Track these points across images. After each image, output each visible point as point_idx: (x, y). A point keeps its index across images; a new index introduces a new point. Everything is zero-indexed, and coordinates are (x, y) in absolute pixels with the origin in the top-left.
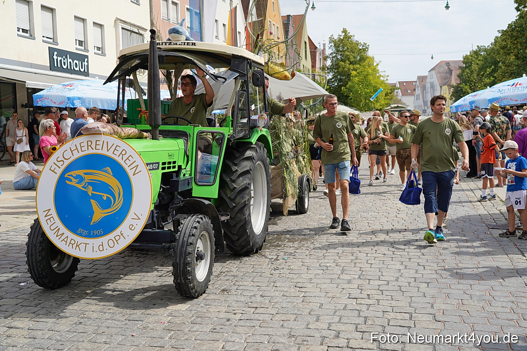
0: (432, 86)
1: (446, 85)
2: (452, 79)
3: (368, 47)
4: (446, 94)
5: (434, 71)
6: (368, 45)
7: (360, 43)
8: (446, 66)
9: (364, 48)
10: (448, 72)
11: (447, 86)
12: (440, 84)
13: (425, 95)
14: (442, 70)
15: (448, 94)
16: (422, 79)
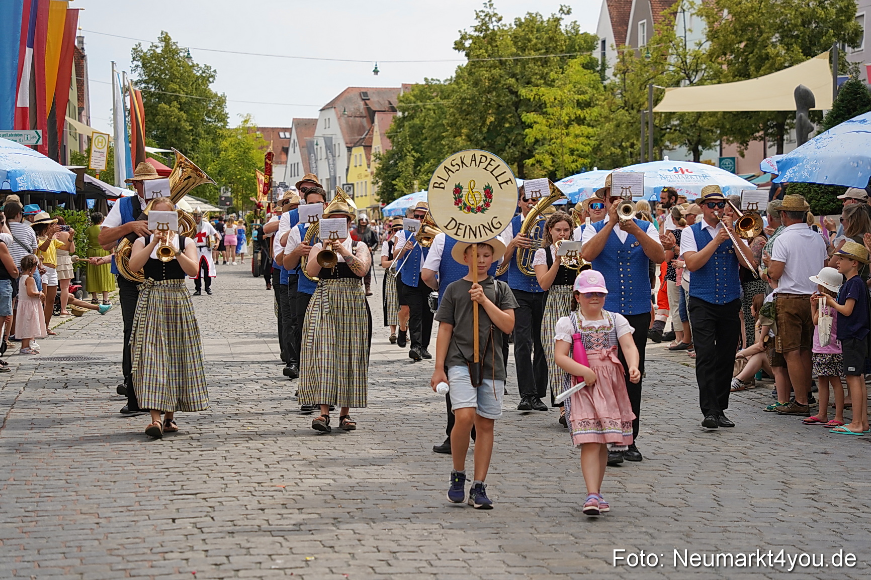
0: (330, 146)
1: (359, 146)
2: (375, 133)
3: (213, 74)
4: (360, 165)
5: (333, 109)
6: (215, 71)
7: (198, 65)
8: (360, 99)
9: (204, 75)
10: (364, 114)
11: (362, 148)
12: (347, 143)
13: (314, 165)
14: (351, 109)
15: (366, 168)
16: (305, 126)
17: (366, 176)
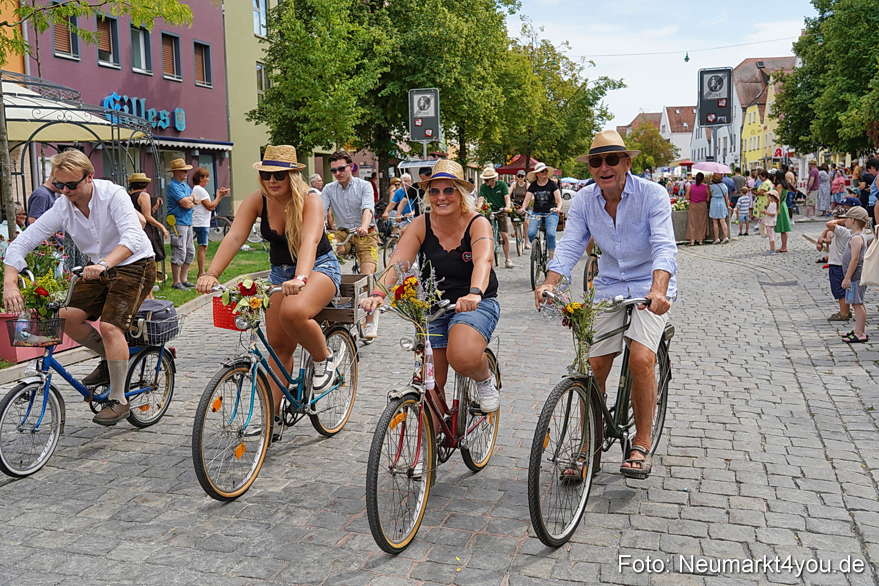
1: (754, 105)
2: (769, 93)
4: (754, 122)
8: (756, 67)
10: (759, 79)
12: (743, 105)
14: (748, 75)
15: (760, 124)
17: (759, 131)
